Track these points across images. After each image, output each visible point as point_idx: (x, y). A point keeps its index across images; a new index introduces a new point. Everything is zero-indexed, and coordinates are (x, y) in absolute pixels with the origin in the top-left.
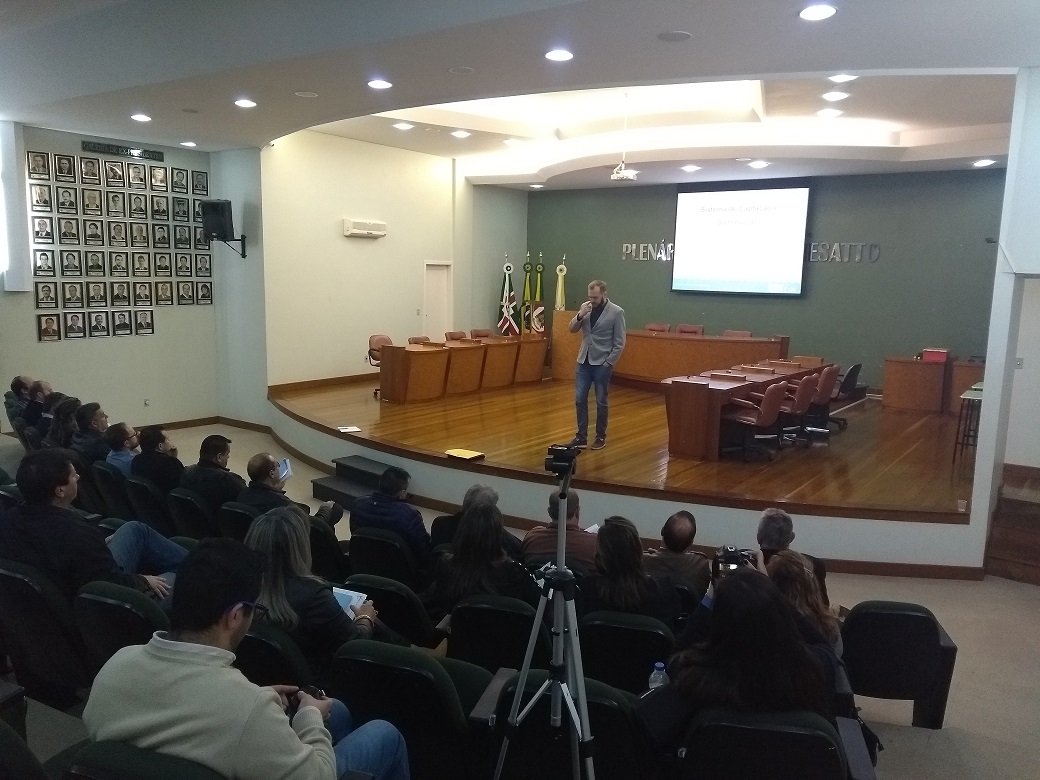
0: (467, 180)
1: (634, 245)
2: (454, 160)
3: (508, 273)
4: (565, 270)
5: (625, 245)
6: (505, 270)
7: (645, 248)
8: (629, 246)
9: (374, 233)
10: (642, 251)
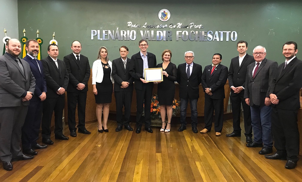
1: (99, 31)
5: (92, 31)
6: (4, 42)
7: (106, 32)
8: (95, 31)
10: (104, 34)
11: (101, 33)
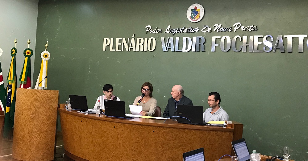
1: (112, 39)
4: (49, 56)
5: (105, 39)
7: (120, 41)
10: (117, 44)
11: (114, 42)
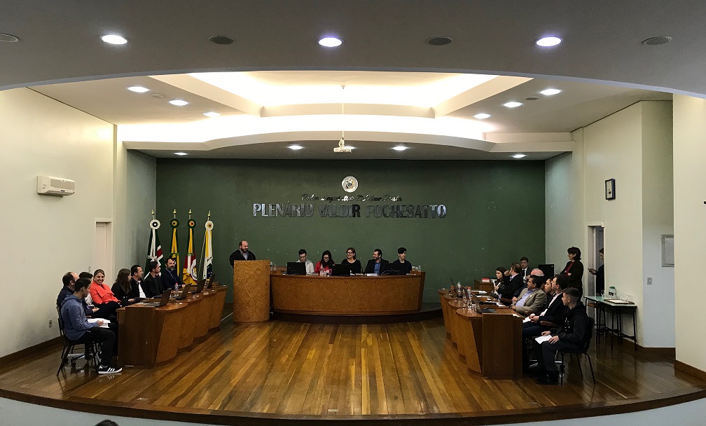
0: (124, 143)
1: (263, 205)
2: (115, 126)
3: (154, 229)
4: (213, 225)
5: (254, 205)
6: (152, 227)
7: (274, 206)
8: (259, 205)
9: (67, 191)
10: (270, 209)
11: (267, 208)
